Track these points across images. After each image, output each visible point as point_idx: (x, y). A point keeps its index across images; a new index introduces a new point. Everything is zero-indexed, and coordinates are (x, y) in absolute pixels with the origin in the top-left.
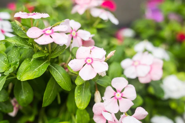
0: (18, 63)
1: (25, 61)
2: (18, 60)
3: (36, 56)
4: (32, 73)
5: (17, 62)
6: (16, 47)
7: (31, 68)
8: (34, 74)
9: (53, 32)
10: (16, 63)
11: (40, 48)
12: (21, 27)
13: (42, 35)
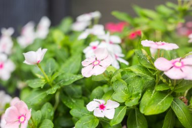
0: (140, 95)
1: (147, 93)
2: (140, 91)
3: (159, 88)
4: (155, 107)
5: (139, 93)
6: (139, 77)
7: (154, 101)
8: (158, 108)
9: (183, 65)
10: (137, 95)
11: (164, 81)
12: (147, 56)
13: (172, 67)
